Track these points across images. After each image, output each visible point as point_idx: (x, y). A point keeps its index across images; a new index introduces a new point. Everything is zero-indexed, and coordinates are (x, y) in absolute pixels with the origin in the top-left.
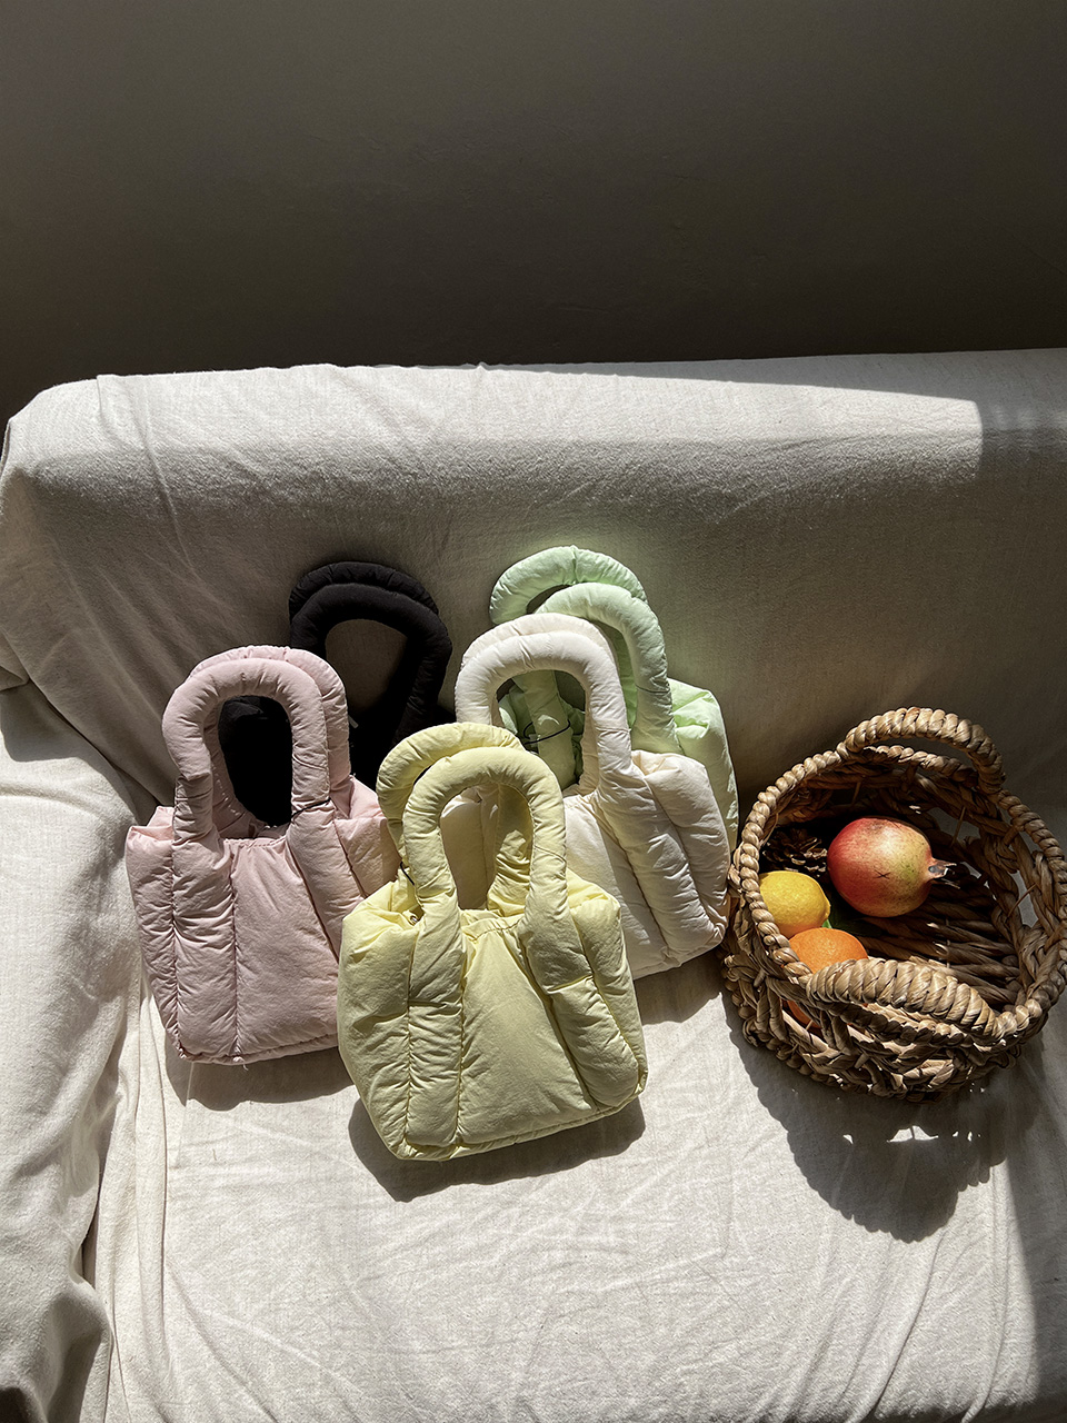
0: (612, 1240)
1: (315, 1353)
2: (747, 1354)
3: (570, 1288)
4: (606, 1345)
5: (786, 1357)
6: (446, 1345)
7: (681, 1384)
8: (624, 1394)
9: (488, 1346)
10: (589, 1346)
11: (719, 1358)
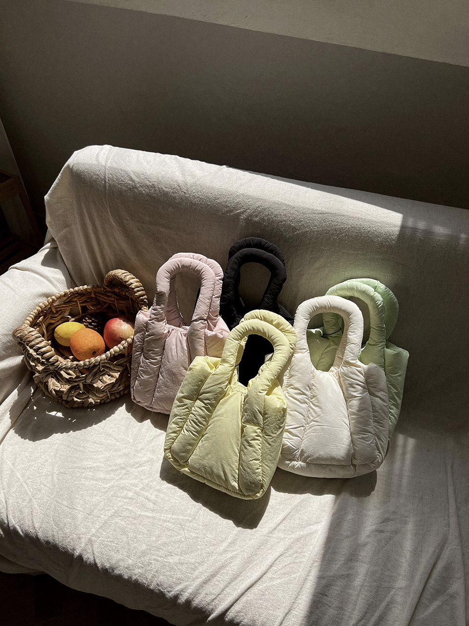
0: (153, 497)
1: (32, 490)
2: (182, 564)
3: (128, 507)
4: (131, 535)
5: (197, 573)
6: (75, 507)
7: (151, 563)
8: (128, 557)
9: (89, 515)
10: (124, 532)
11: (171, 560)
